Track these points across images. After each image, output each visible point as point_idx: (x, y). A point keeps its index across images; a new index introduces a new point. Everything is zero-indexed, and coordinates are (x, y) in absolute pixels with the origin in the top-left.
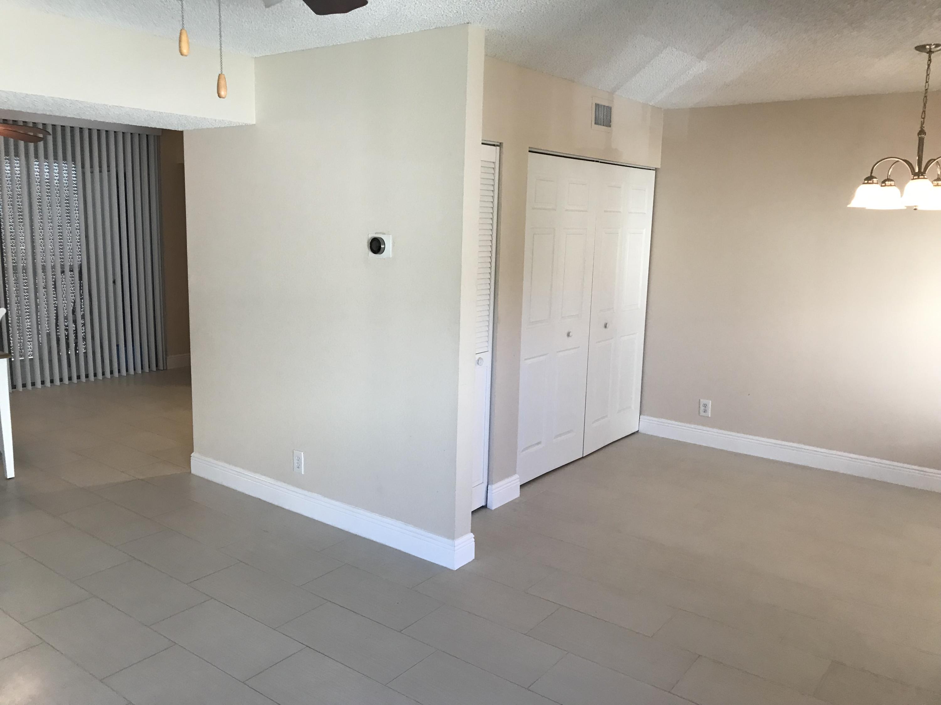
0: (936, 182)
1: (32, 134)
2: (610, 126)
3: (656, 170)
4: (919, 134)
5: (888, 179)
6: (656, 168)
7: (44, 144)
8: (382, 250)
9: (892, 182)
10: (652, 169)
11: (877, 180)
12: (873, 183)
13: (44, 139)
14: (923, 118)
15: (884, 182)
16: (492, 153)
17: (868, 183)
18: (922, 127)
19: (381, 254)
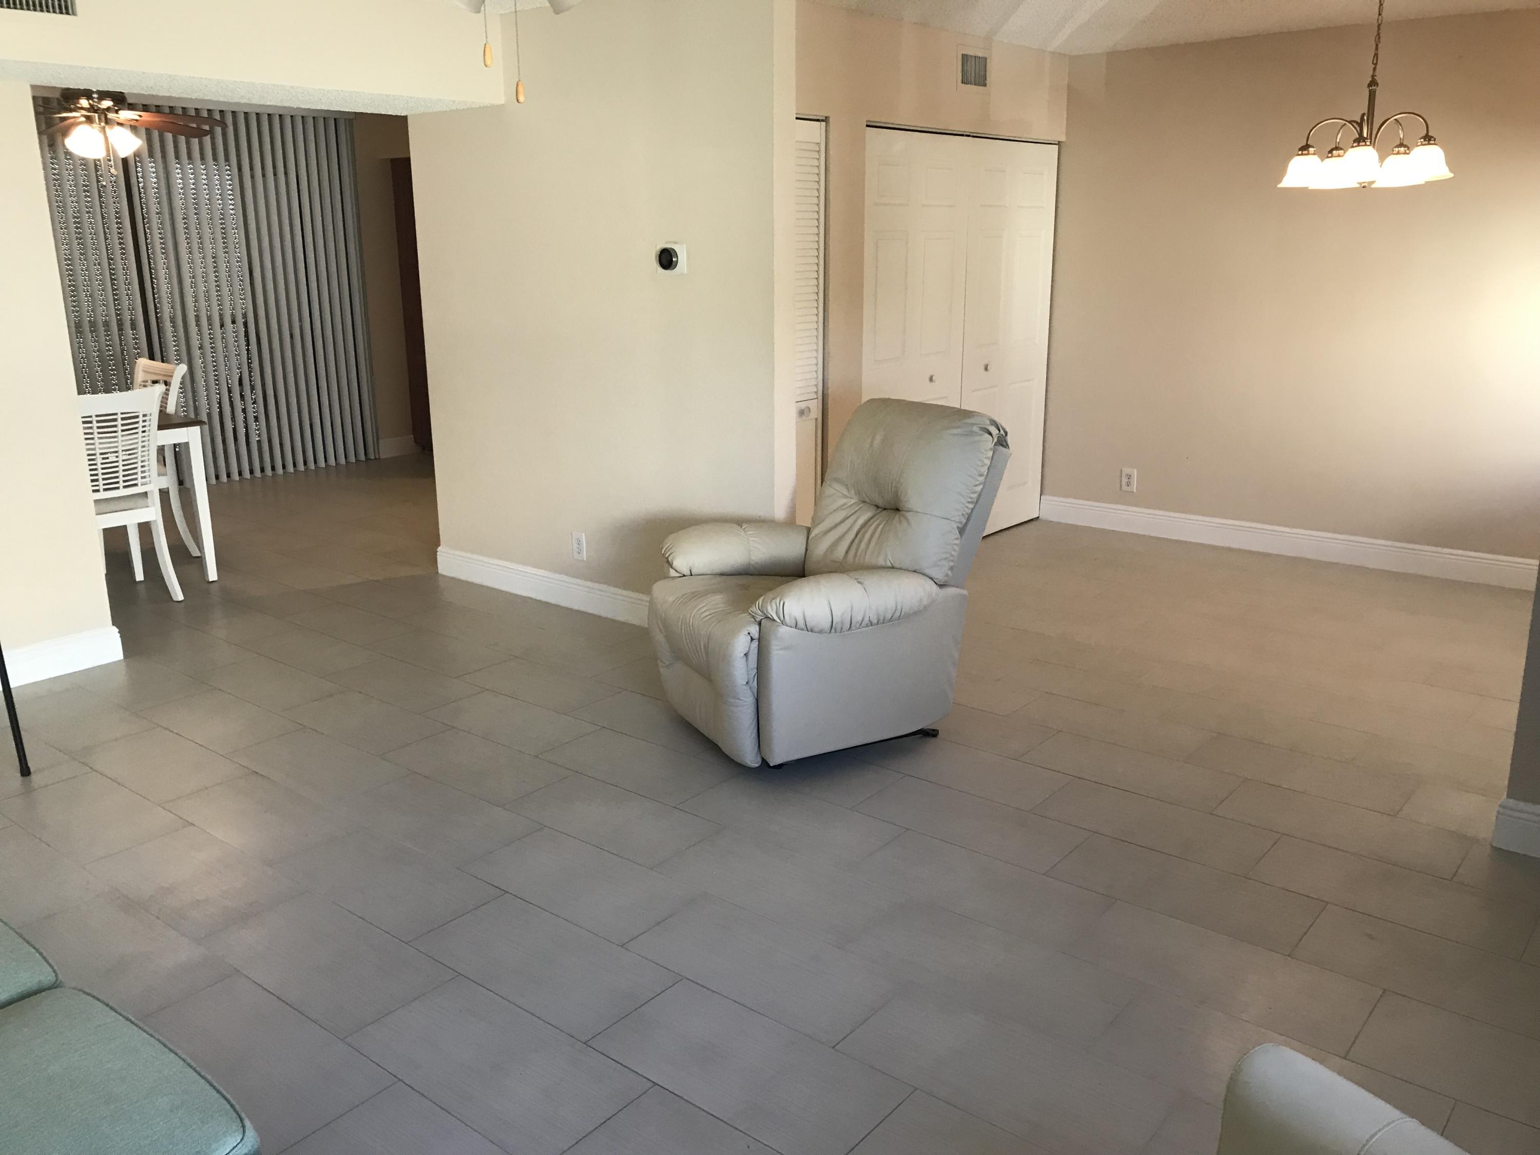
0: (1397, 149)
1: (194, 125)
2: (985, 85)
3: (1059, 144)
4: (1369, 85)
5: (1336, 147)
6: (1059, 142)
7: (211, 138)
8: (674, 264)
9: (1340, 151)
10: (1053, 142)
11: (1315, 149)
12: (1308, 154)
13: (211, 132)
14: (1374, 64)
15: (1331, 152)
16: (815, 131)
17: (1302, 154)
18: (1373, 76)
19: (674, 269)
